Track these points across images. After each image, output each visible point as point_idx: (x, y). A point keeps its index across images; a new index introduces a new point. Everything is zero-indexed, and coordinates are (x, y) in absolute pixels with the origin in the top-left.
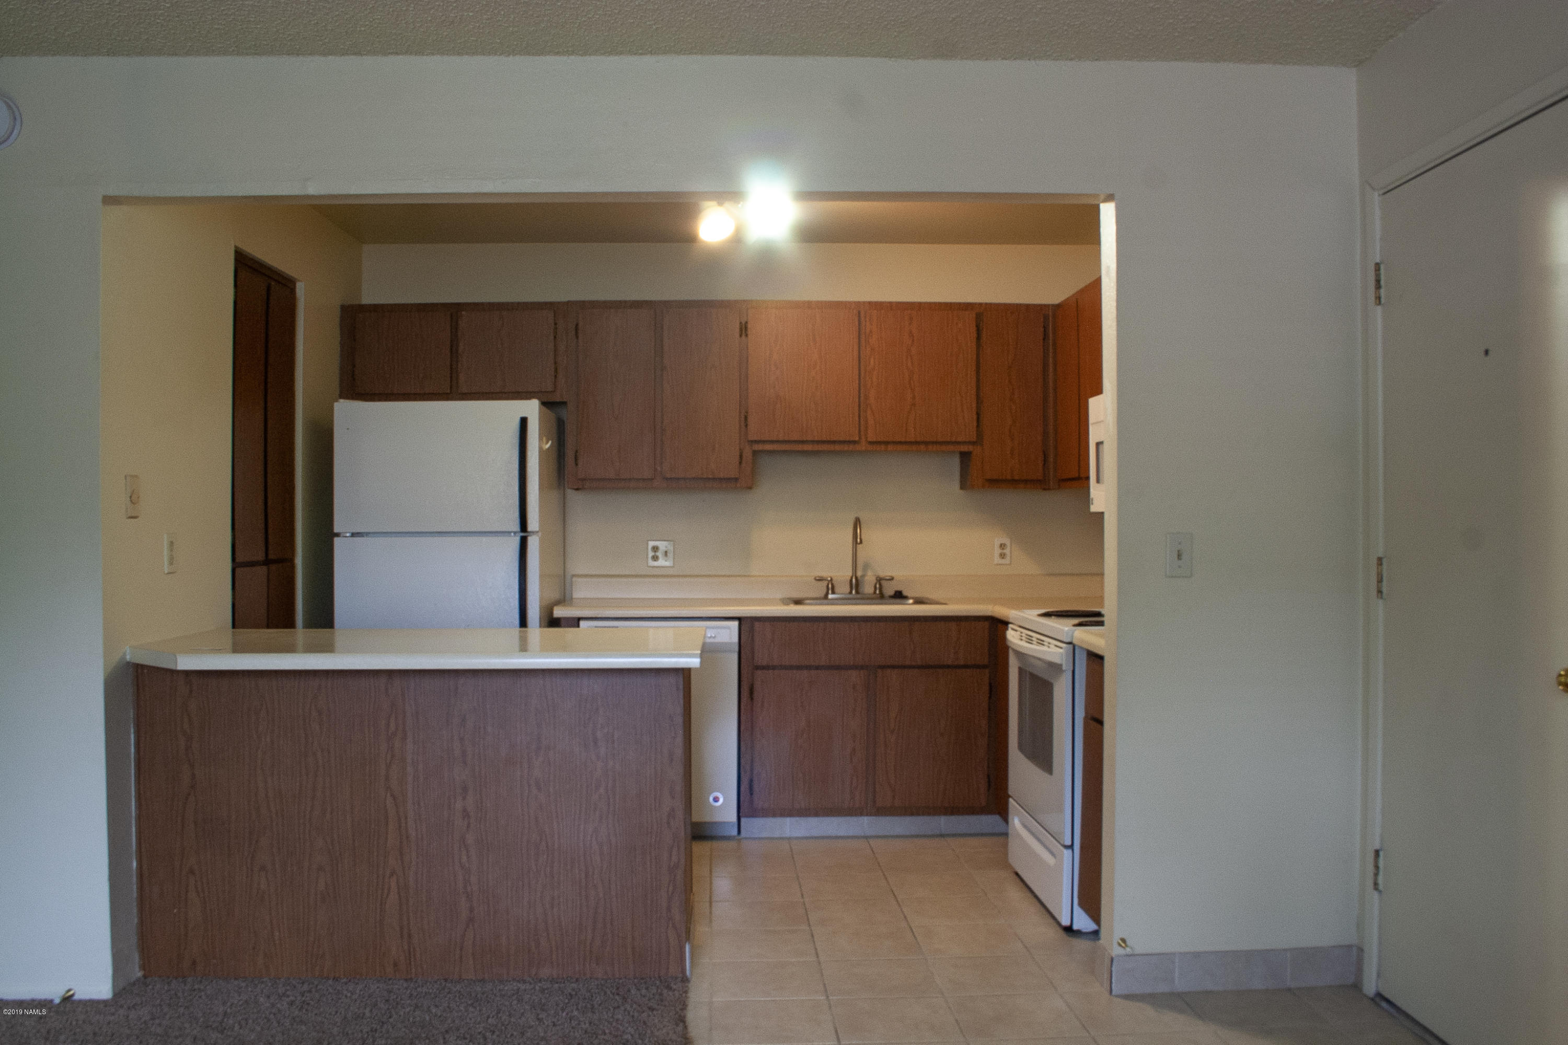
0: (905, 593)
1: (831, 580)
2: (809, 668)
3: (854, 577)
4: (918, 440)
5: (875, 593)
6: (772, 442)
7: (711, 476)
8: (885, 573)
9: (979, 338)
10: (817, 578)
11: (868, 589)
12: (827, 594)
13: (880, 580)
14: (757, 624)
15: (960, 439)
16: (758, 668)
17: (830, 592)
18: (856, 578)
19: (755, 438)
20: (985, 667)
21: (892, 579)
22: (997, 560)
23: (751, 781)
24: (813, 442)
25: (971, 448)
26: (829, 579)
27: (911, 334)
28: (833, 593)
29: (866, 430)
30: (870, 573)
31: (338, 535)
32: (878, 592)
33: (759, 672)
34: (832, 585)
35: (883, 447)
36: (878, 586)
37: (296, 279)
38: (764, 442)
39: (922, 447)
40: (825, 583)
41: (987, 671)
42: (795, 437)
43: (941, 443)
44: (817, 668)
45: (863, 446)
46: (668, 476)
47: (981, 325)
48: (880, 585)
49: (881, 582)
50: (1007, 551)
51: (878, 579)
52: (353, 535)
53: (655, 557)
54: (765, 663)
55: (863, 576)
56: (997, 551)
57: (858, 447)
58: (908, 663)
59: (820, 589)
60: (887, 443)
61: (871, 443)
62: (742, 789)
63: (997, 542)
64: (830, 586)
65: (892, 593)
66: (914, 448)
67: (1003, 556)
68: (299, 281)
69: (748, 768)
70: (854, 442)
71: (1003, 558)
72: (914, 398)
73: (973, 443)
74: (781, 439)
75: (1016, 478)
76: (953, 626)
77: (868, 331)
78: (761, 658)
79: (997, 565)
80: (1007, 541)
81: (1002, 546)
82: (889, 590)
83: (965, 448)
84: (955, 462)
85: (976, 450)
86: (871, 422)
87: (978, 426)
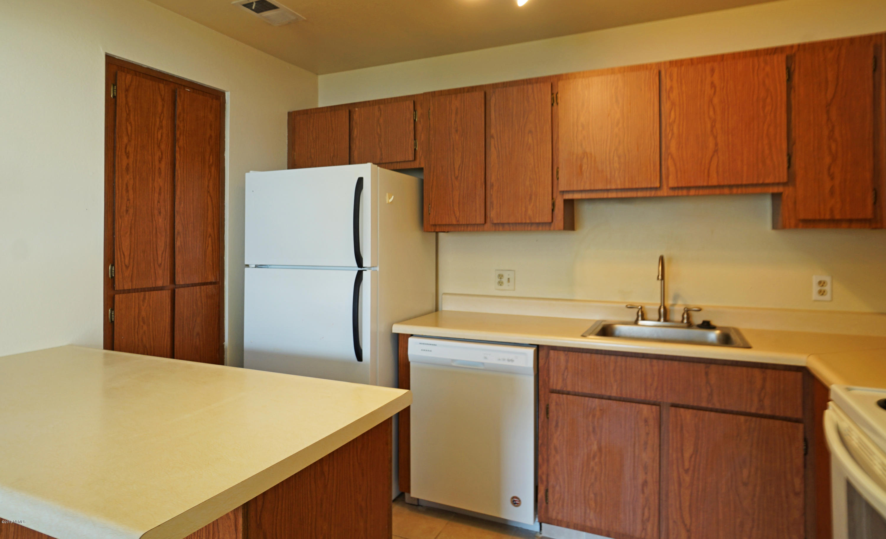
0: (714, 323)
1: (641, 308)
2: (601, 397)
3: (662, 307)
4: (722, 184)
5: (682, 321)
6: (581, 191)
7: (528, 221)
8: (693, 303)
9: (789, 79)
10: (629, 306)
11: (677, 316)
12: (637, 320)
13: (688, 311)
14: (552, 352)
15: (767, 181)
16: (553, 391)
17: (640, 318)
18: (665, 308)
19: (566, 189)
20: (797, 421)
21: (700, 310)
22: (815, 296)
23: (547, 491)
24: (617, 190)
25: (780, 189)
26: (640, 307)
27: (713, 85)
28: (643, 319)
29: (667, 178)
30: (680, 302)
31: (248, 266)
32: (685, 321)
33: (554, 395)
34: (642, 312)
35: (685, 192)
36: (685, 316)
37: (225, 91)
38: (573, 192)
39: (726, 191)
40: (636, 310)
41: (801, 426)
42: (600, 187)
43: (746, 186)
44: (610, 398)
45: (665, 192)
46: (495, 222)
47: (793, 66)
48: (688, 315)
49: (689, 312)
50: (827, 288)
51: (686, 309)
52: (256, 266)
53: (501, 282)
54: (559, 388)
55: (673, 305)
56: (816, 288)
57: (659, 193)
58: (704, 404)
59: (632, 316)
60: (689, 188)
61: (673, 189)
62: (539, 496)
63: (815, 280)
64: (640, 313)
65: (700, 322)
66: (717, 191)
67: (822, 293)
68: (227, 91)
69: (544, 478)
70: (656, 189)
71: (823, 294)
72: (716, 144)
73: (785, 184)
74: (588, 188)
75: (838, 217)
76: (757, 372)
77: (668, 87)
78: (556, 382)
79: (815, 301)
80: (827, 279)
81: (822, 283)
82: (698, 319)
83: (776, 190)
84: (768, 203)
85: (787, 191)
86: (672, 169)
87: (789, 167)
